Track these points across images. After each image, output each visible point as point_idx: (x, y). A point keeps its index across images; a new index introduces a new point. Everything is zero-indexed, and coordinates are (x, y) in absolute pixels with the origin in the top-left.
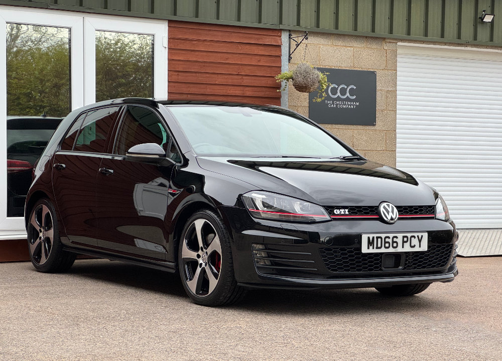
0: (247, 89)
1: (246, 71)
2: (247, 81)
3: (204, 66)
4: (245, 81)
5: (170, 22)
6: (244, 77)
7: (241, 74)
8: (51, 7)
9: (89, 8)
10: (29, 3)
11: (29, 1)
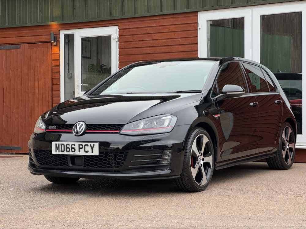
8: (231, 7)
9: (255, 3)
10: (218, 7)
11: (219, 5)
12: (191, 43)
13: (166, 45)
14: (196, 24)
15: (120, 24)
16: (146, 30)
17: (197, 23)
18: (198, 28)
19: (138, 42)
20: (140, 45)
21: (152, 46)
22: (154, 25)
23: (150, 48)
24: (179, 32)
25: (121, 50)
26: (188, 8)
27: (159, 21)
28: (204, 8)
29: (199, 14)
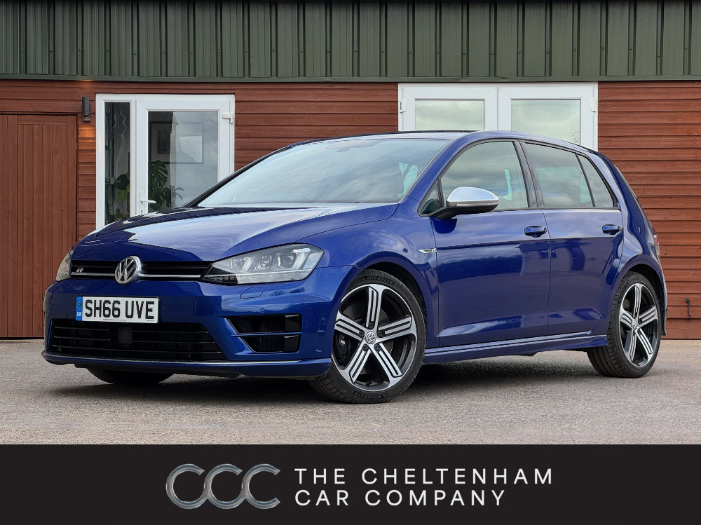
5: (600, 83)
8: (462, 80)
9: (503, 78)
10: (438, 78)
11: (439, 76)
14: (394, 104)
15: (238, 92)
16: (294, 106)
17: (397, 101)
18: (399, 111)
19: (279, 127)
22: (312, 100)
24: (362, 116)
25: (239, 140)
26: (380, 76)
27: (321, 92)
28: (411, 79)
29: (400, 87)
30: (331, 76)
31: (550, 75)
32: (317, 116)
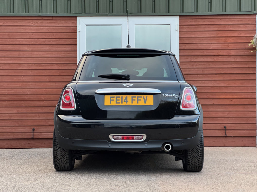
0: (232, 51)
1: (231, 40)
2: (231, 46)
3: (202, 39)
4: (230, 46)
5: (180, 16)
6: (230, 44)
7: (227, 42)
8: (109, 15)
10: (97, 14)
11: (98, 13)
12: (70, 44)
13: (45, 44)
14: (75, 28)
16: (24, 29)
17: (76, 26)
18: (78, 31)
19: (14, 39)
20: (16, 43)
21: (30, 44)
22: (32, 25)
23: (28, 46)
24: (58, 33)
26: (68, 13)
27: (37, 21)
28: (83, 14)
29: (78, 18)
30: (42, 13)
31: (155, 12)
32: (35, 33)
